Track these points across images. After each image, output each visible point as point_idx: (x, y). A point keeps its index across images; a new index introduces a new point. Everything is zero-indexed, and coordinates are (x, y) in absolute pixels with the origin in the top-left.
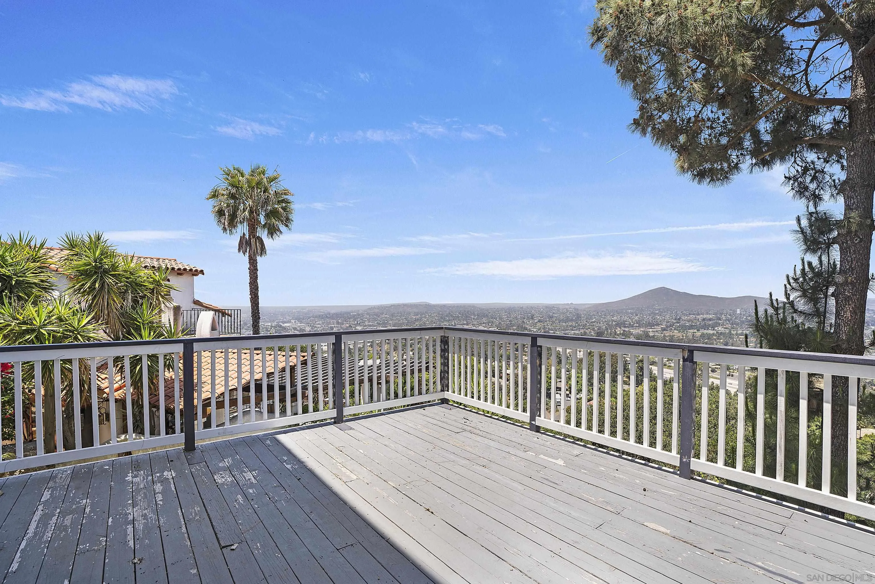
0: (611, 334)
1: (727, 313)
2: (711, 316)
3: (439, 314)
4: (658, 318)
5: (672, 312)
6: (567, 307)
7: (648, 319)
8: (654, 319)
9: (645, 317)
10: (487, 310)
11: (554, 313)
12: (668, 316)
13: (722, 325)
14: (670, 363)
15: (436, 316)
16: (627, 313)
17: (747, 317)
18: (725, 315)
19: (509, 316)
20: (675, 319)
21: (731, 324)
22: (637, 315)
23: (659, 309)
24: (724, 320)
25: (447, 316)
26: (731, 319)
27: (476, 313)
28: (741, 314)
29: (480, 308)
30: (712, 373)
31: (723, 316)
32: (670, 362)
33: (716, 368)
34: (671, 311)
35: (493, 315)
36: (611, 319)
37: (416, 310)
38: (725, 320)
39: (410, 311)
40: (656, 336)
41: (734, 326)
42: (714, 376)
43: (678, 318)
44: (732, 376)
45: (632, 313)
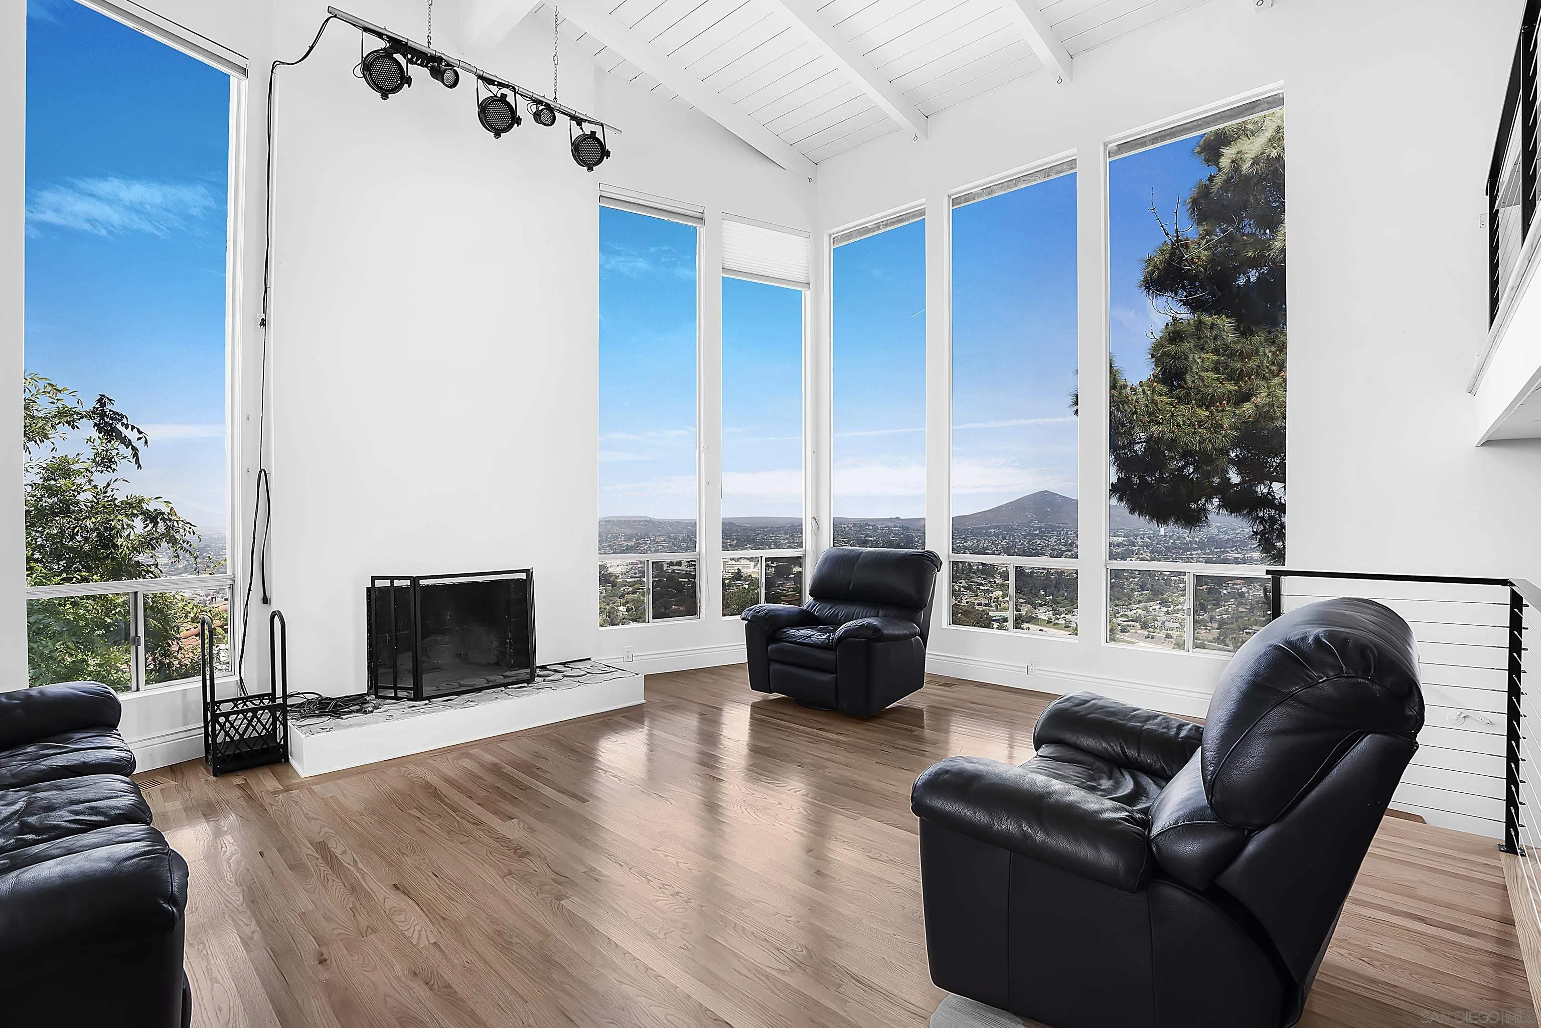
0: (963, 571)
1: (1144, 535)
2: (1120, 540)
3: (669, 537)
4: (1038, 543)
5: (1060, 533)
6: (890, 524)
7: (1022, 544)
8: (1032, 545)
9: (1017, 540)
10: (754, 530)
11: (867, 536)
12: (1053, 540)
13: (1136, 554)
14: (1058, 619)
15: (664, 541)
16: (989, 535)
17: (1174, 541)
18: (1141, 538)
19: (792, 541)
20: (1065, 545)
21: (1150, 553)
22: (1004, 538)
23: (1040, 528)
24: (1139, 546)
25: (684, 541)
26: (1151, 544)
27: (734, 535)
28: (1165, 536)
29: (740, 527)
30: (1121, 634)
31: (1138, 539)
32: (1058, 616)
33: (1128, 625)
34: (1058, 531)
35: (764, 539)
36: (963, 546)
37: (628, 531)
38: (1142, 546)
39: (619, 532)
40: (1035, 573)
41: (1155, 556)
42: (1126, 639)
43: (1070, 542)
44: (1153, 638)
45: (997, 535)
